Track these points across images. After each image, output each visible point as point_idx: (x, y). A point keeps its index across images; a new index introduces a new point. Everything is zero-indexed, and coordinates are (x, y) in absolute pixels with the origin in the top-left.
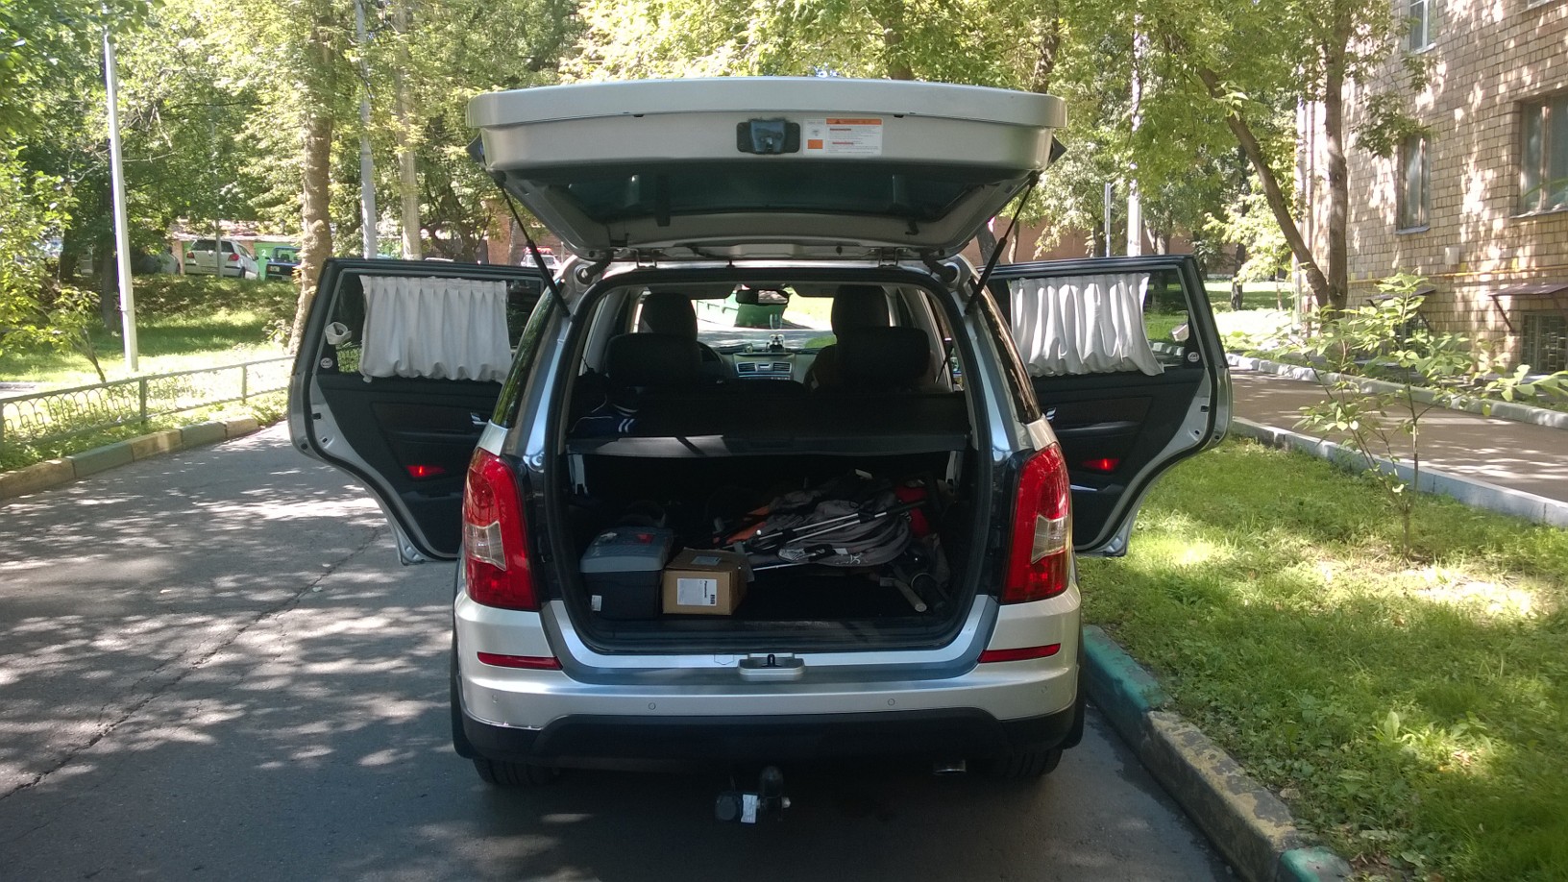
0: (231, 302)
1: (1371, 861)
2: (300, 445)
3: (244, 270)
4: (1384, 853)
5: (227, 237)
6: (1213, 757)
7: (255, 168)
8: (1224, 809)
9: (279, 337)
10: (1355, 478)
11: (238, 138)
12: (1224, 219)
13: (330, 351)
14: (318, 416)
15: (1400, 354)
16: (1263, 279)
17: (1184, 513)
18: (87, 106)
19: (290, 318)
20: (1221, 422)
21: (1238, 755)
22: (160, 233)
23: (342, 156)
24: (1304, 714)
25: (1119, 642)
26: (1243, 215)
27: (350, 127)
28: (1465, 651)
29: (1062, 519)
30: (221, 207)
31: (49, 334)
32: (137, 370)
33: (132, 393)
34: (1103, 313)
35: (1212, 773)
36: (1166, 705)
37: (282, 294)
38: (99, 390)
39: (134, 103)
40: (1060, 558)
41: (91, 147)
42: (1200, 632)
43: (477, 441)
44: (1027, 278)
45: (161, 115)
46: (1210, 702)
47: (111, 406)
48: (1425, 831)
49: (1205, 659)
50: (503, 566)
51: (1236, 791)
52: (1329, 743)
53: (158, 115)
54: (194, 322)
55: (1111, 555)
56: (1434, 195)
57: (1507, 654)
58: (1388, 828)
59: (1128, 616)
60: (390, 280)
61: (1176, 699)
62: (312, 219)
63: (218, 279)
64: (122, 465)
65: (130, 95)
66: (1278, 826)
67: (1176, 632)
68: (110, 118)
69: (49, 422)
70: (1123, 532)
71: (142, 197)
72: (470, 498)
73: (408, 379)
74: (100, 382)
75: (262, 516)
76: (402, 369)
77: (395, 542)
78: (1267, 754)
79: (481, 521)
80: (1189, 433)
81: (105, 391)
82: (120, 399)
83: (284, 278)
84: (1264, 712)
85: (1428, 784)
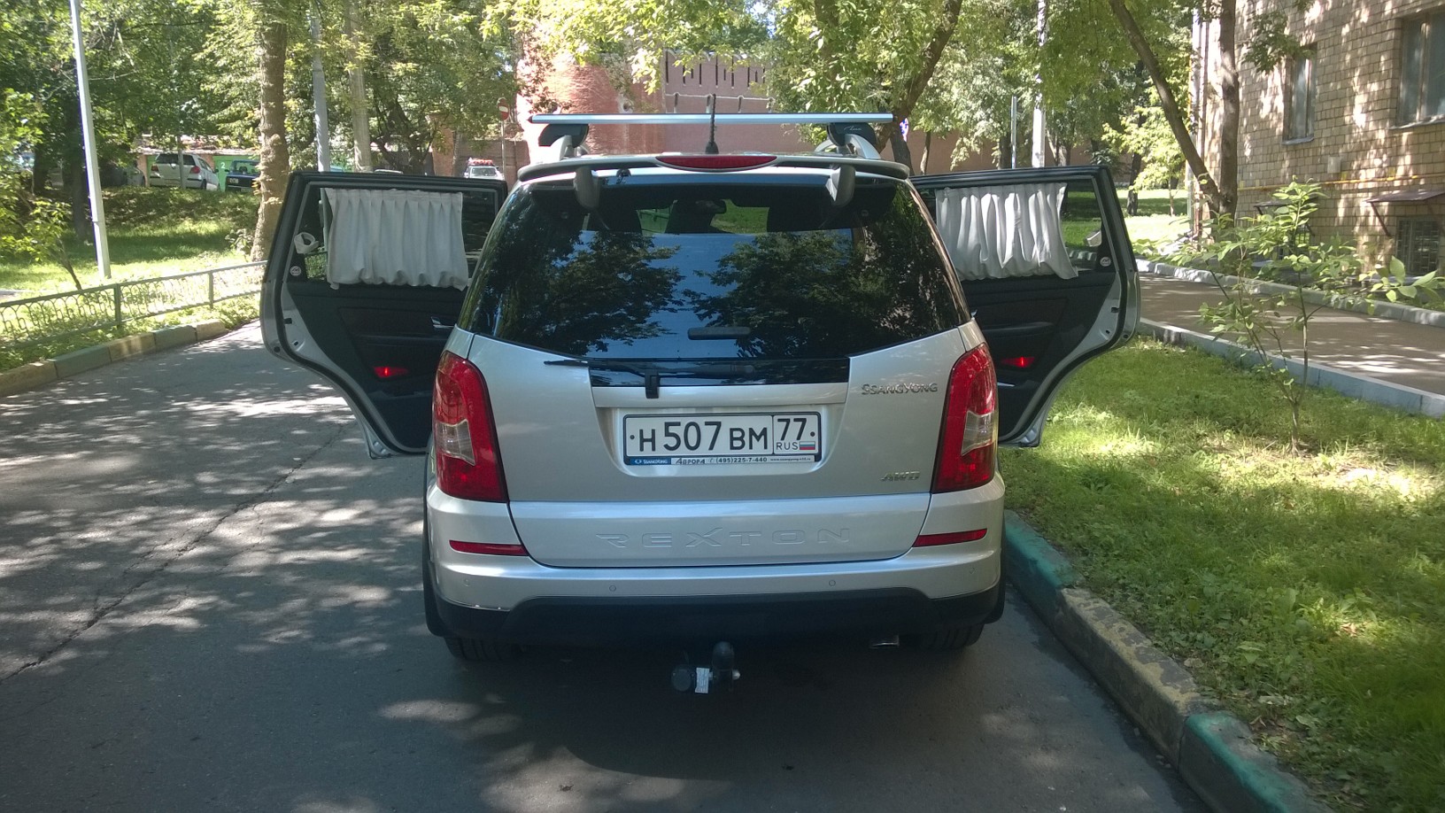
0: (195, 212)
1: (1268, 723)
2: (273, 348)
3: (205, 182)
4: (1281, 716)
5: (188, 151)
6: (1122, 630)
7: (213, 85)
8: (1134, 677)
9: (241, 245)
10: (1246, 372)
11: (199, 56)
12: (1121, 129)
13: (299, 260)
14: (289, 321)
15: (1293, 257)
16: (1156, 187)
17: (1090, 406)
18: (53, 26)
19: (251, 225)
20: (1130, 322)
21: (1145, 628)
22: (125, 147)
23: (296, 73)
24: (1205, 589)
25: (1032, 525)
26: (1140, 126)
27: (302, 45)
28: (1350, 532)
29: (990, 414)
30: (182, 122)
31: (27, 244)
32: (110, 277)
33: (107, 298)
34: (1022, 221)
35: (1121, 645)
36: (1078, 582)
37: (242, 204)
38: (76, 296)
39: (96, 23)
40: (987, 450)
41: (57, 67)
42: (1107, 516)
43: (444, 344)
44: (952, 188)
45: (122, 34)
46: (1118, 579)
47: (88, 311)
48: (1318, 697)
49: (1113, 541)
50: (472, 461)
51: (1144, 661)
52: (1228, 617)
53: (119, 35)
54: (163, 232)
55: (1026, 445)
56: (1318, 108)
57: (1389, 534)
58: (1284, 693)
59: (1040, 501)
60: (354, 193)
61: (1087, 577)
62: (269, 133)
63: (181, 190)
64: (102, 366)
65: (92, 16)
66: (1182, 692)
67: (1086, 516)
68: (75, 39)
69: (30, 326)
70: (1037, 425)
71: (107, 113)
72: (439, 397)
73: (373, 286)
74: (76, 289)
75: (237, 414)
76: (367, 277)
77: (364, 439)
78: (1172, 627)
79: (450, 419)
80: (1100, 333)
81: (82, 298)
82: (97, 306)
83: (243, 189)
84: (1169, 589)
85: (1320, 654)
